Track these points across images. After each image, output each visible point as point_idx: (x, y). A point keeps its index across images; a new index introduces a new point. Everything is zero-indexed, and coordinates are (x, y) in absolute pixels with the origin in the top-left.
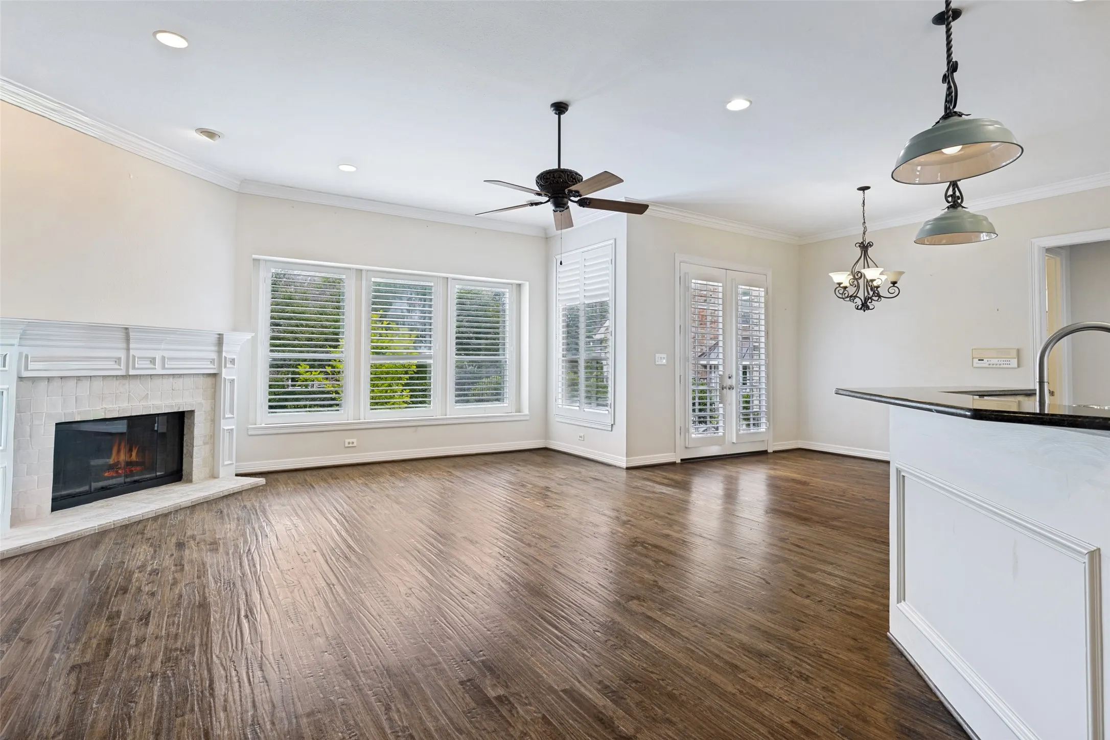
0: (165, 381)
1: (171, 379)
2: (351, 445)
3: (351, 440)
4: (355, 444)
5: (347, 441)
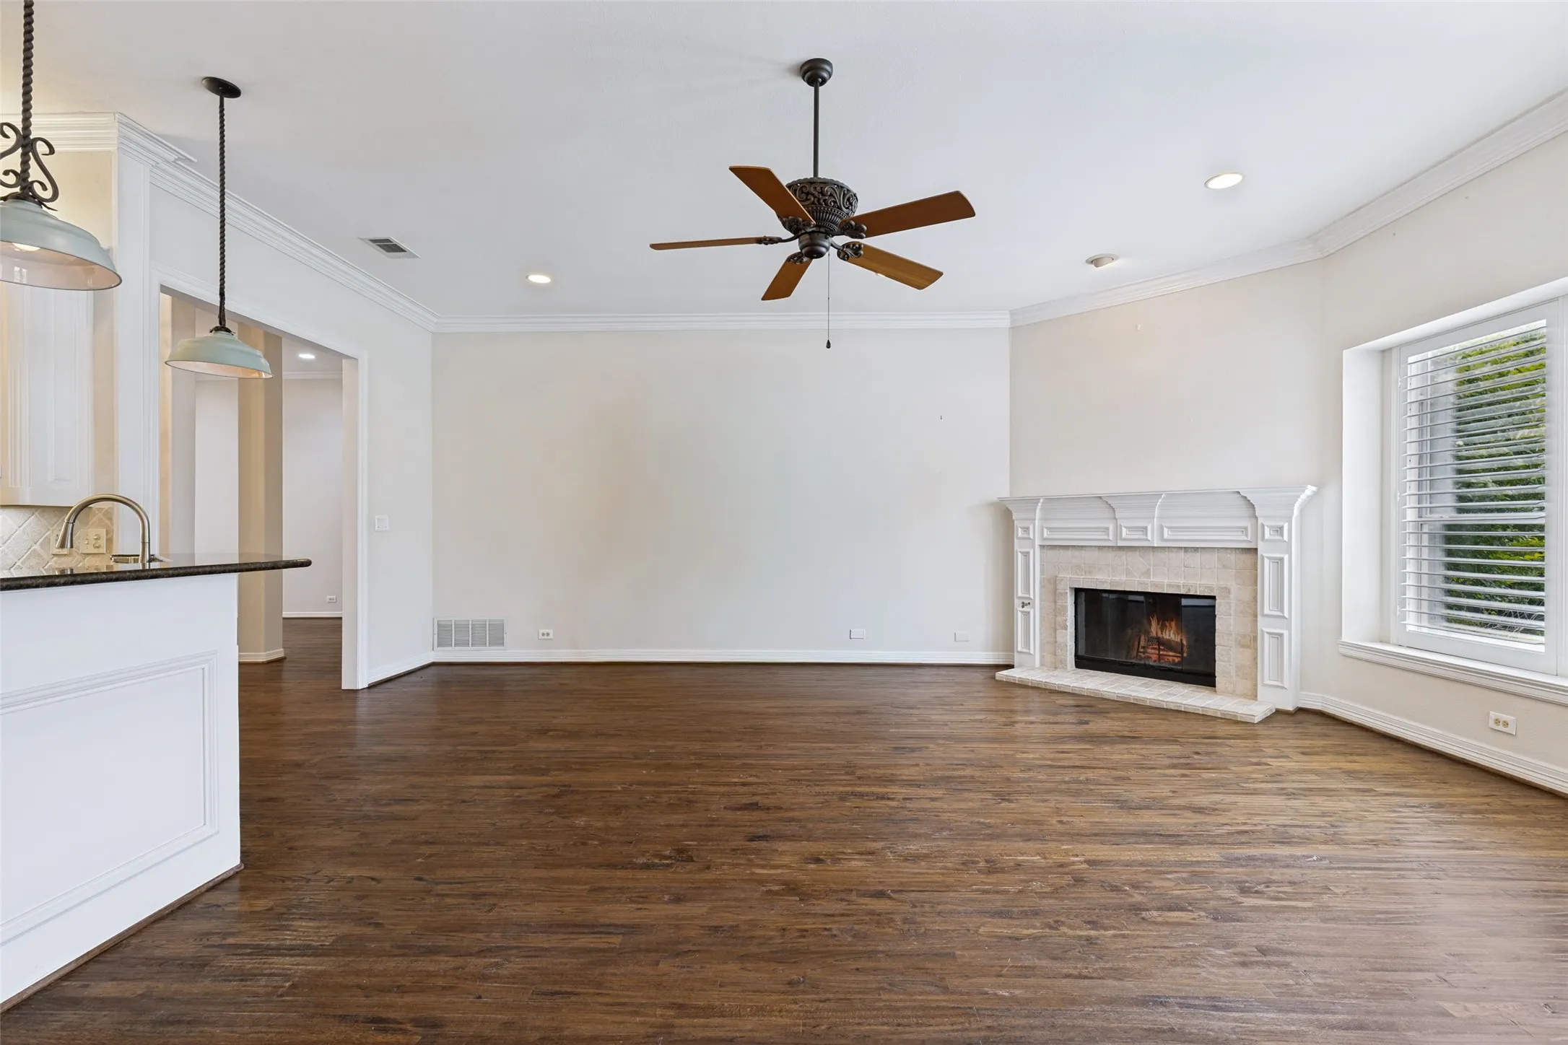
0: (1173, 555)
1: (1182, 554)
2: (1501, 728)
3: (1504, 717)
4: (1510, 729)
5: (1493, 714)
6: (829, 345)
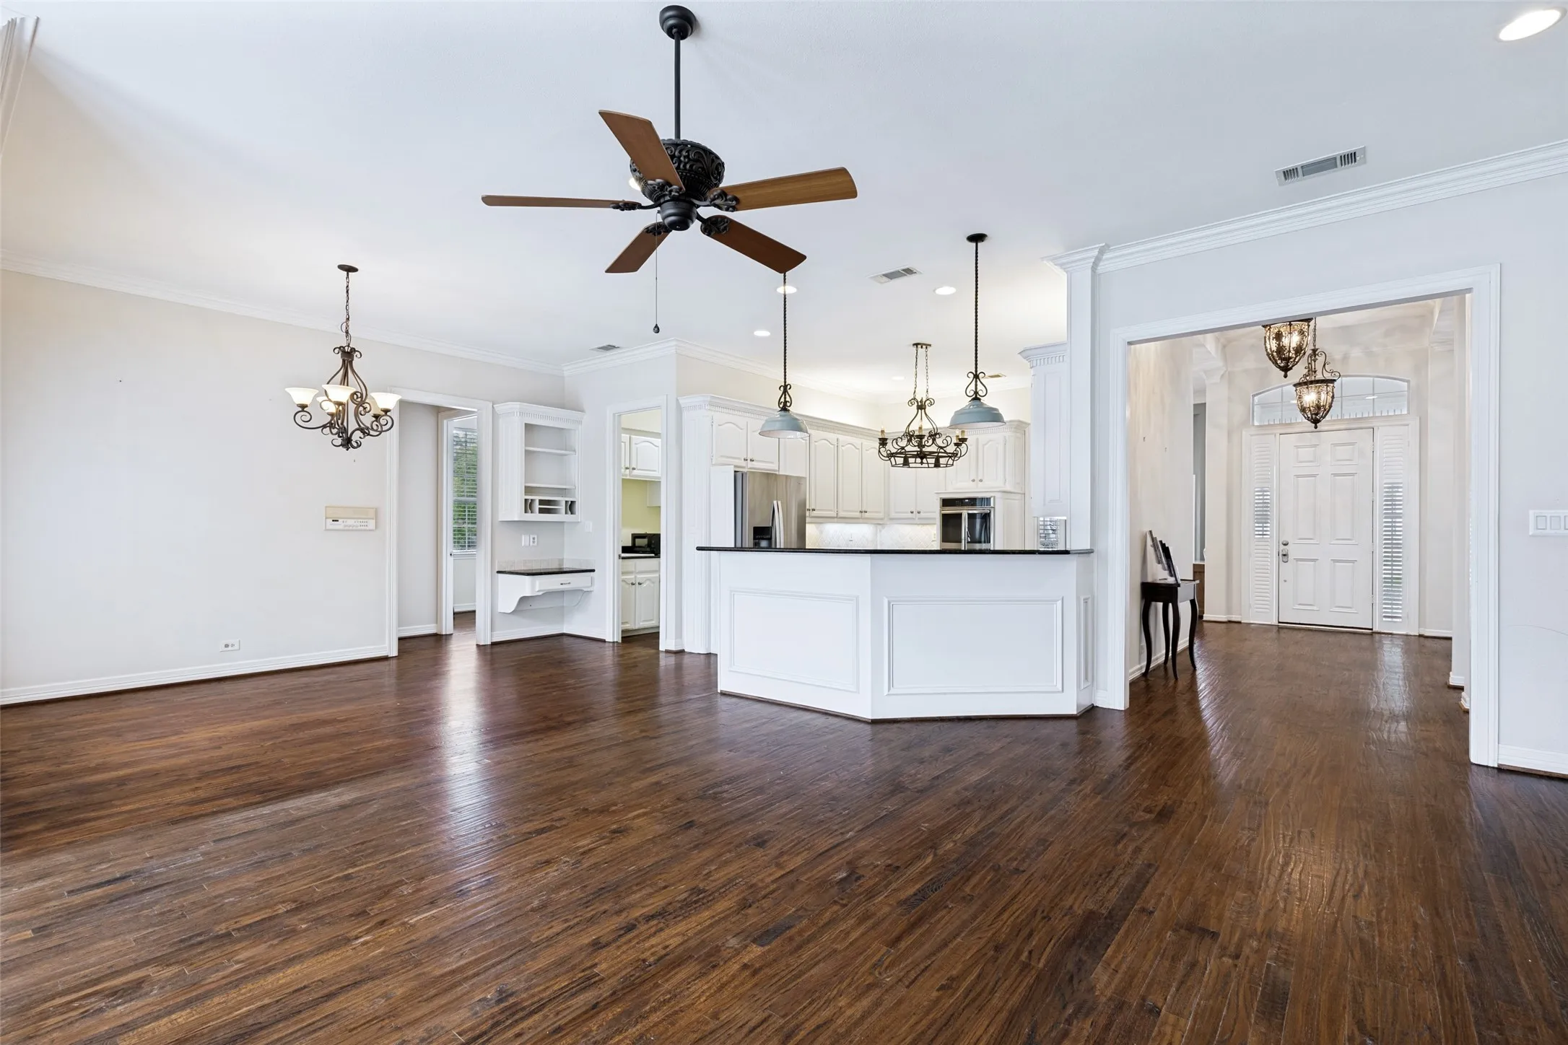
6: (657, 329)
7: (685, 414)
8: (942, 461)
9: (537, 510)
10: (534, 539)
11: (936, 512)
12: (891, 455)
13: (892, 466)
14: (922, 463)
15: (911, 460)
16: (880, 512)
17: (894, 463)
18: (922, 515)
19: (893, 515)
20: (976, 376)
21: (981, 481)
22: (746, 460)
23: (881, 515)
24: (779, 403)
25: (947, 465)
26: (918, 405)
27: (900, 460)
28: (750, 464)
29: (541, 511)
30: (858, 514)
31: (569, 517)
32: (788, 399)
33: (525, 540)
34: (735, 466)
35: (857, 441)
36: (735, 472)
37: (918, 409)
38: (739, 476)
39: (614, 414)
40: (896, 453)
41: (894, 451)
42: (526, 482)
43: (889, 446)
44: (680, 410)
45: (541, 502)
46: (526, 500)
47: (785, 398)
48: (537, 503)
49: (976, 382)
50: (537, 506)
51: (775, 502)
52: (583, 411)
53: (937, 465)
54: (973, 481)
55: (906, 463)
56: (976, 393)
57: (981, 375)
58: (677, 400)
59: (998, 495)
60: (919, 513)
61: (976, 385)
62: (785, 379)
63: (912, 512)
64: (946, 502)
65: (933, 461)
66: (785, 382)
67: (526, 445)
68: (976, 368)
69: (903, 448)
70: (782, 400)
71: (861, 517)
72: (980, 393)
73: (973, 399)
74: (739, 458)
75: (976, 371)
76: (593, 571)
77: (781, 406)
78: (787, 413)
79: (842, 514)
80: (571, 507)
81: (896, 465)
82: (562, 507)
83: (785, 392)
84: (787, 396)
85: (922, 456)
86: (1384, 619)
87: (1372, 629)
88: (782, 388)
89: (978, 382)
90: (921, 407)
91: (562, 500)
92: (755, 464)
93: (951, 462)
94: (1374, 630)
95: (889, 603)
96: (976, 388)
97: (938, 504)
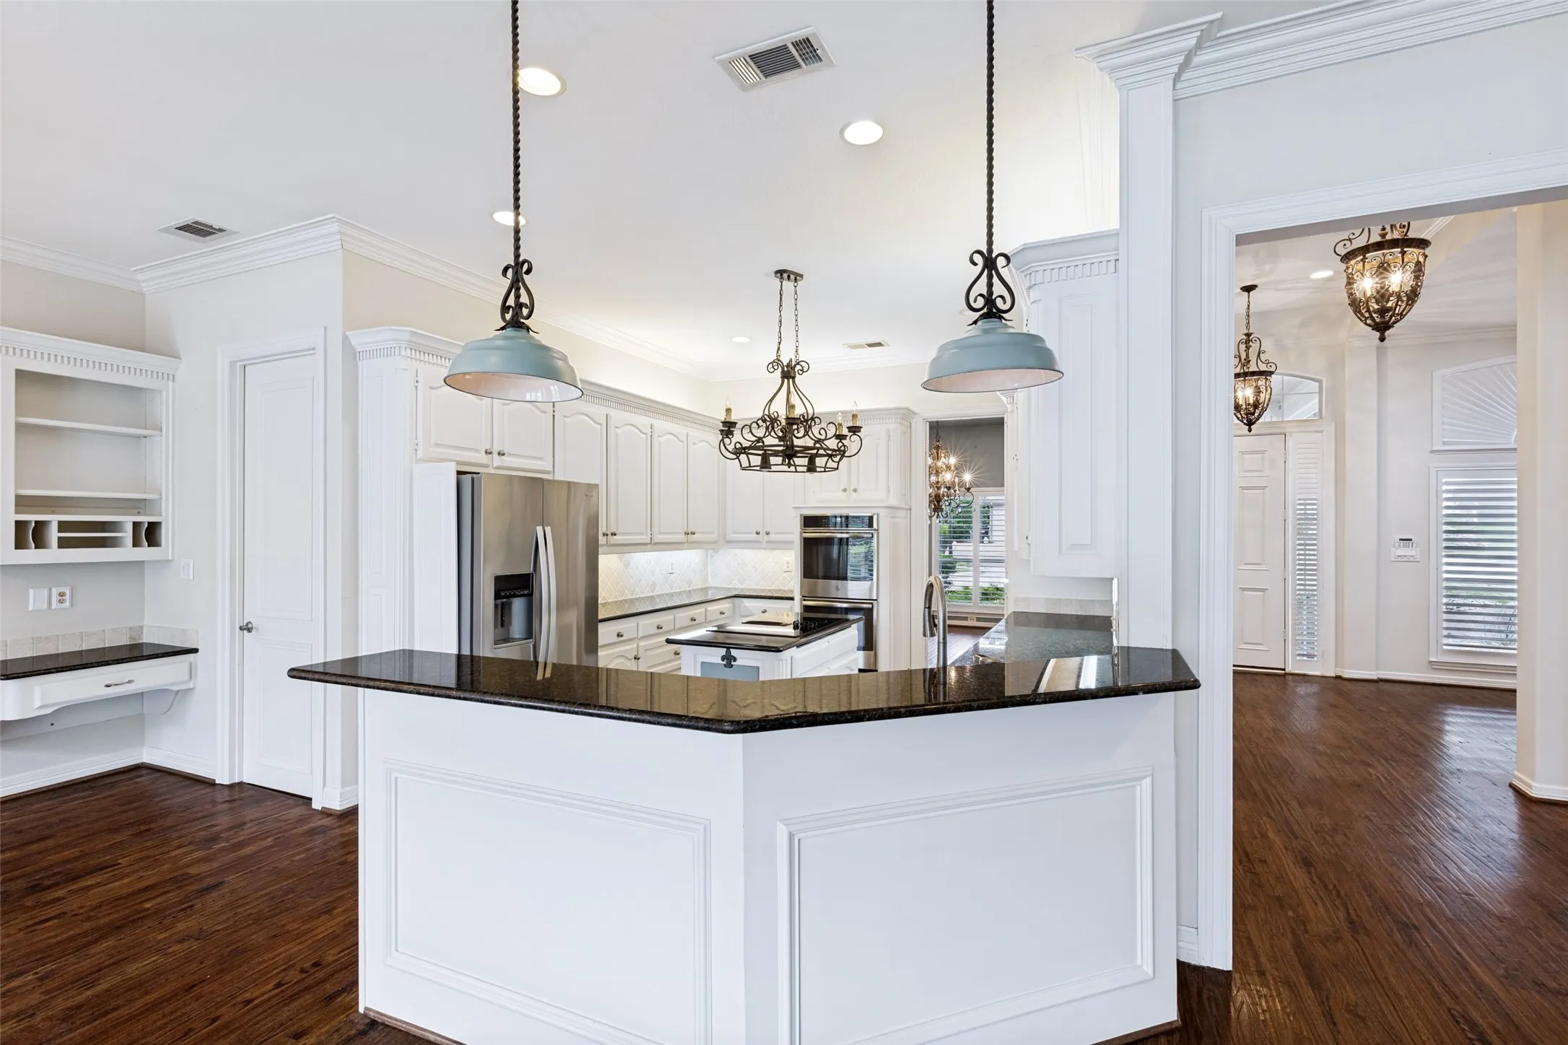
7: (364, 366)
8: (820, 462)
9: (54, 542)
10: (61, 594)
11: (795, 533)
12: (740, 451)
13: (744, 469)
14: (789, 465)
15: (773, 460)
16: (713, 533)
17: (745, 464)
18: (773, 537)
19: (731, 536)
20: (990, 264)
21: (855, 490)
22: (488, 452)
23: (713, 537)
24: (505, 308)
25: (826, 469)
26: (783, 371)
27: (756, 460)
28: (497, 461)
29: (63, 543)
30: (682, 538)
31: (145, 552)
32: (524, 299)
33: (36, 598)
34: (459, 463)
35: (680, 429)
36: (459, 473)
37: (783, 378)
38: (467, 480)
39: (232, 364)
40: (750, 448)
41: (746, 444)
42: (17, 487)
43: (737, 437)
44: (351, 355)
45: (63, 526)
46: (18, 524)
47: (518, 297)
48: (54, 528)
49: (990, 277)
50: (54, 534)
51: (539, 529)
52: (177, 357)
53: (811, 468)
54: (845, 490)
55: (765, 465)
56: (989, 301)
57: (1001, 262)
58: (346, 338)
59: (882, 512)
60: (768, 534)
61: (990, 285)
62: (517, 248)
63: (758, 533)
64: (809, 521)
65: (805, 461)
66: (517, 256)
67: (18, 414)
68: (990, 243)
69: (760, 440)
70: (511, 302)
71: (688, 539)
72: (999, 302)
73: (984, 316)
74: (476, 450)
75: (990, 250)
76: (195, 651)
77: (508, 316)
78: (523, 333)
79: (658, 538)
80: (150, 534)
81: (749, 468)
82: (127, 535)
83: (516, 284)
84: (522, 291)
85: (789, 454)
86: (1298, 658)
87: (1284, 670)
88: (510, 272)
89: (995, 279)
90: (788, 374)
91: (128, 520)
92: (507, 461)
93: (831, 464)
94: (1287, 670)
95: (791, 836)
96: (990, 292)
97: (797, 524)
